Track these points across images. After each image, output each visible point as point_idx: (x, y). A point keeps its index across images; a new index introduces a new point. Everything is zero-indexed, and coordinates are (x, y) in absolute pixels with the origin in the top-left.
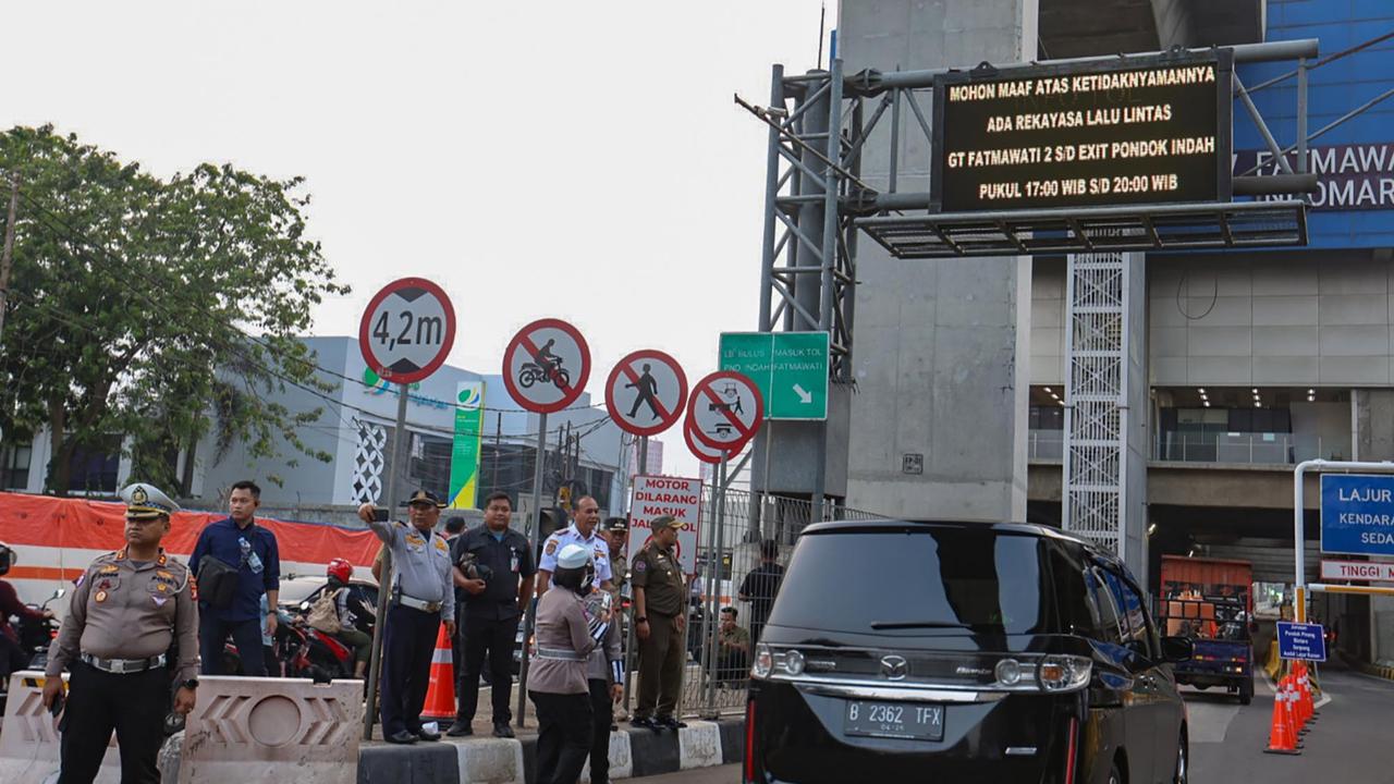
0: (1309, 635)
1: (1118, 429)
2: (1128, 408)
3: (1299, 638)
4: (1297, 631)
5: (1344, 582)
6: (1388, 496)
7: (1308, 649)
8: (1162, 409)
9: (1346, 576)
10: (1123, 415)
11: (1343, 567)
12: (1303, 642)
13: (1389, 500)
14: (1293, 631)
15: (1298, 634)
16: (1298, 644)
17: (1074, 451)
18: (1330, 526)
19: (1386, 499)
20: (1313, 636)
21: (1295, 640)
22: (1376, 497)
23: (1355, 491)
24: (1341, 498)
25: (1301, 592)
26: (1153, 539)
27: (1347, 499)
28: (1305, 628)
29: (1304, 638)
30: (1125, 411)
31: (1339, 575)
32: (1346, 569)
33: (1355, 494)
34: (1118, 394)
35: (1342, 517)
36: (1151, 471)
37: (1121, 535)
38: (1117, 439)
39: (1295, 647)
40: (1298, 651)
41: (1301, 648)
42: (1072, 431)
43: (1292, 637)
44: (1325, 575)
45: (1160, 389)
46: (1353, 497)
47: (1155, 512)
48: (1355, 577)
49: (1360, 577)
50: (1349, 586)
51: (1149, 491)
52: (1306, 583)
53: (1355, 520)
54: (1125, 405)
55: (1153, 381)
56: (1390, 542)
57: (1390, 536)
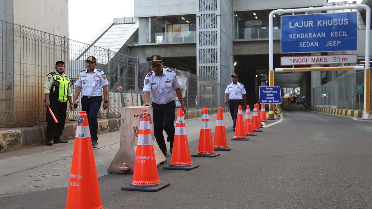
0: (274, 92)
1: (216, 23)
2: (220, 16)
3: (269, 93)
4: (268, 90)
5: (291, 66)
6: (311, 24)
7: (273, 98)
8: (239, 21)
9: (292, 64)
10: (219, 18)
11: (291, 59)
12: (271, 95)
13: (312, 26)
14: (266, 90)
15: (269, 92)
16: (269, 97)
17: (201, 33)
18: (285, 40)
19: (311, 25)
20: (276, 92)
21: (268, 95)
22: (306, 25)
23: (296, 23)
24: (290, 27)
25: (271, 72)
27: (293, 27)
28: (272, 89)
29: (271, 93)
30: (219, 16)
31: (289, 63)
32: (292, 60)
33: (297, 24)
34: (216, 10)
35: (290, 36)
36: (235, 43)
37: (218, 65)
38: (216, 28)
39: (267, 98)
40: (269, 100)
41: (270, 98)
42: (200, 26)
43: (266, 93)
44: (283, 63)
46: (296, 25)
48: (296, 64)
49: (298, 63)
50: (293, 68)
51: (234, 50)
52: (274, 69)
53: (296, 37)
54: (219, 14)
56: (312, 46)
57: (312, 43)
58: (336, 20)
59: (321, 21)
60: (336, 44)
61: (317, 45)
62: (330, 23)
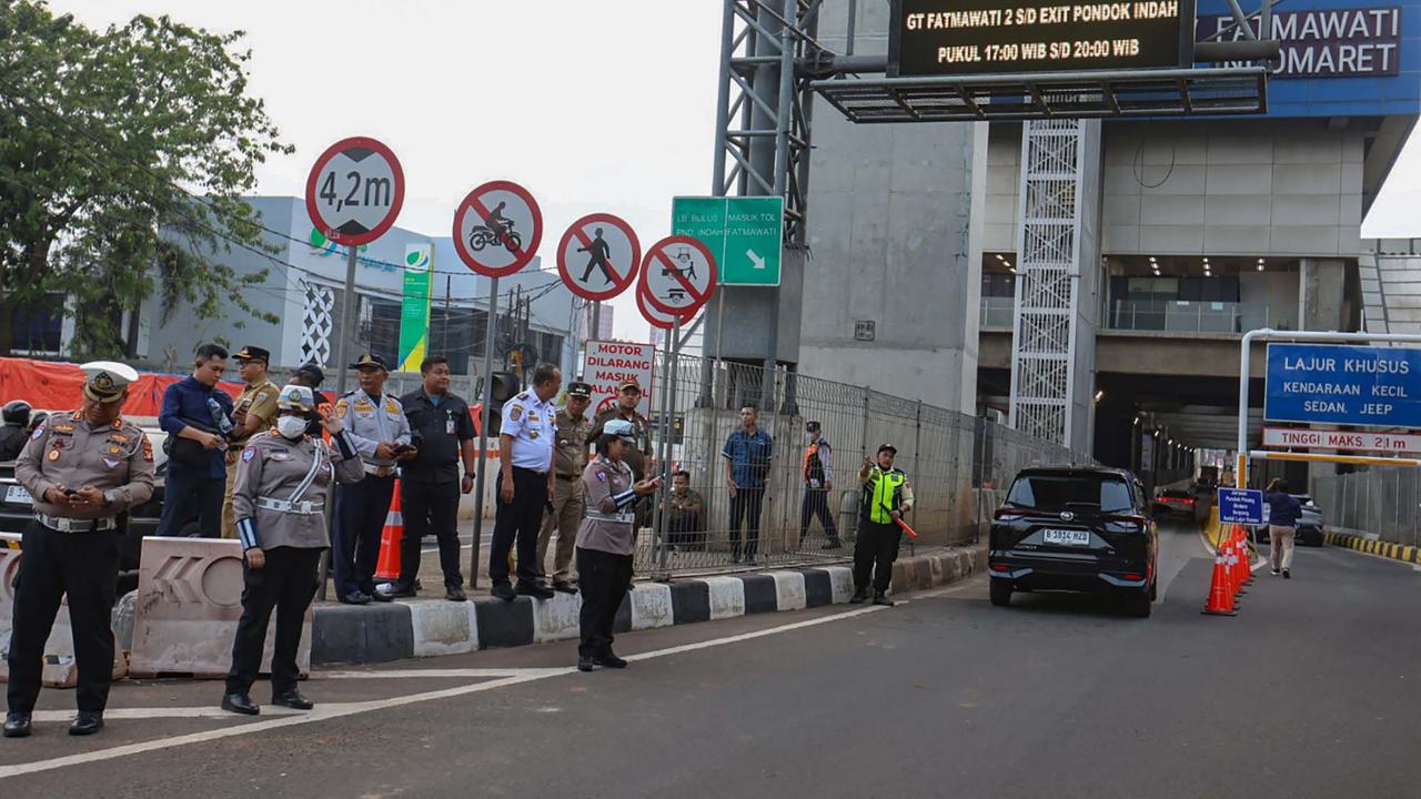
0: (1249, 501)
1: (1068, 297)
2: (1079, 276)
3: (1238, 503)
4: (1237, 496)
5: (1286, 449)
6: (1332, 365)
7: (1248, 514)
8: (1112, 277)
9: (1288, 444)
10: (1075, 283)
11: (1285, 434)
12: (1242, 506)
13: (1333, 369)
14: (1233, 496)
15: (1238, 500)
16: (1237, 510)
17: (1025, 319)
18: (1275, 394)
19: (1330, 367)
20: (1253, 501)
21: (1235, 506)
22: (1320, 366)
23: (1300, 360)
24: (1287, 367)
25: (1242, 459)
26: (1099, 406)
27: (1292, 368)
28: (1245, 494)
29: (1243, 503)
30: (1077, 279)
31: (1280, 442)
32: (1288, 437)
33: (1300, 363)
34: (1070, 262)
35: (1286, 386)
36: (1100, 339)
37: (1068, 402)
38: (1068, 307)
39: (1235, 512)
40: (1238, 517)
41: (1240, 513)
42: (1023, 299)
43: (1233, 503)
44: (1266, 442)
45: (1111, 257)
46: (1298, 366)
47: (1102, 379)
48: (1296, 444)
49: (1301, 444)
50: (1289, 453)
51: (1097, 358)
52: (1249, 449)
53: (1298, 388)
54: (1077, 273)
55: (1106, 250)
56: (1332, 411)
57: (1332, 404)
58: (1385, 362)
59: (1352, 361)
60: (1383, 410)
61: (1343, 410)
62: (1372, 368)
